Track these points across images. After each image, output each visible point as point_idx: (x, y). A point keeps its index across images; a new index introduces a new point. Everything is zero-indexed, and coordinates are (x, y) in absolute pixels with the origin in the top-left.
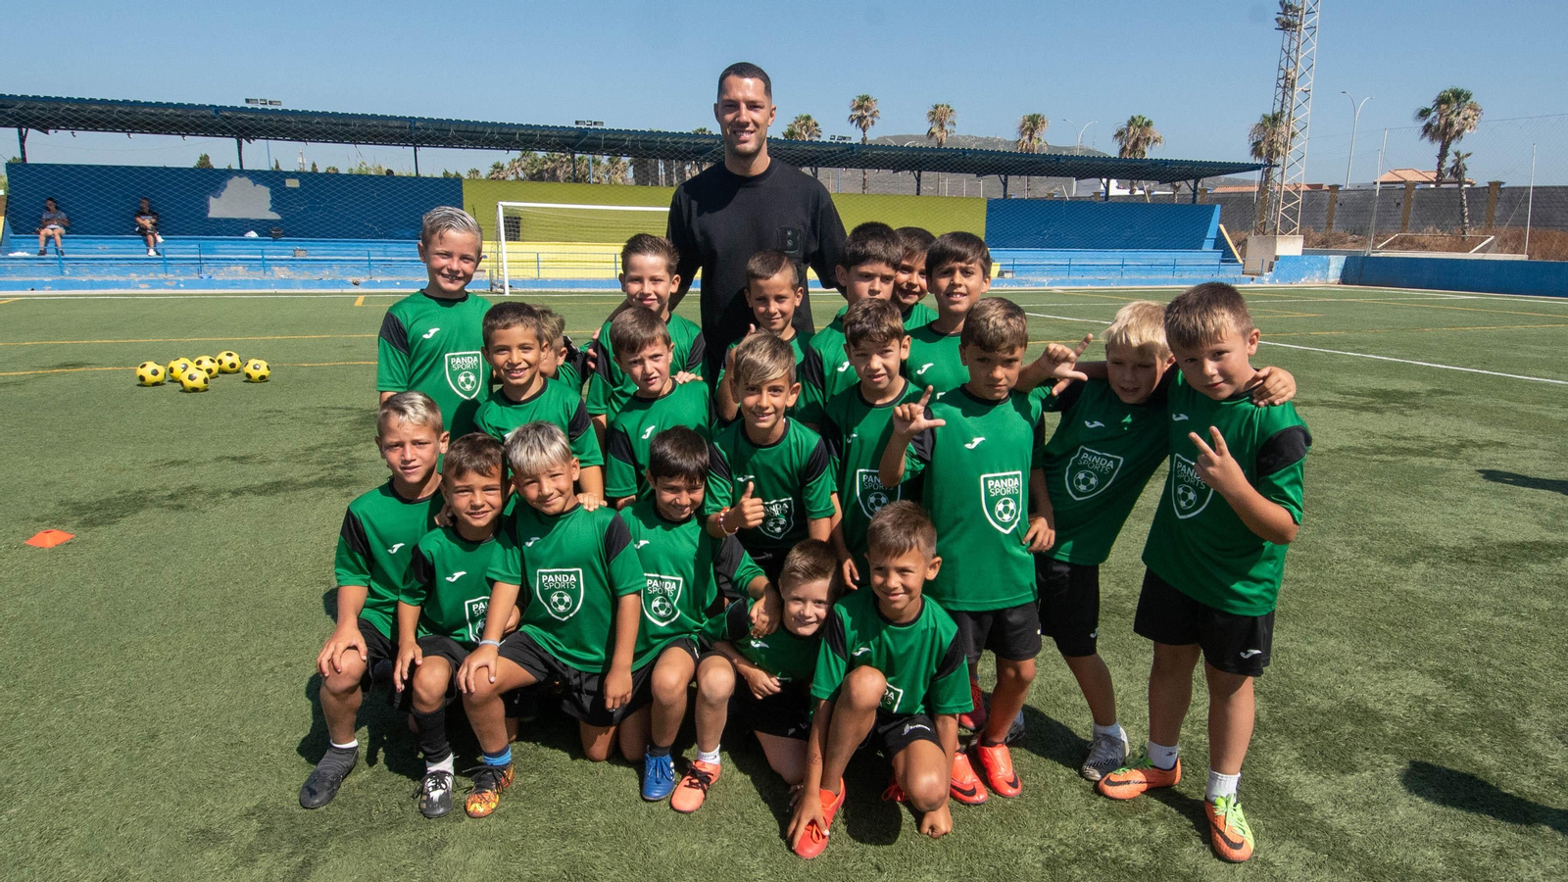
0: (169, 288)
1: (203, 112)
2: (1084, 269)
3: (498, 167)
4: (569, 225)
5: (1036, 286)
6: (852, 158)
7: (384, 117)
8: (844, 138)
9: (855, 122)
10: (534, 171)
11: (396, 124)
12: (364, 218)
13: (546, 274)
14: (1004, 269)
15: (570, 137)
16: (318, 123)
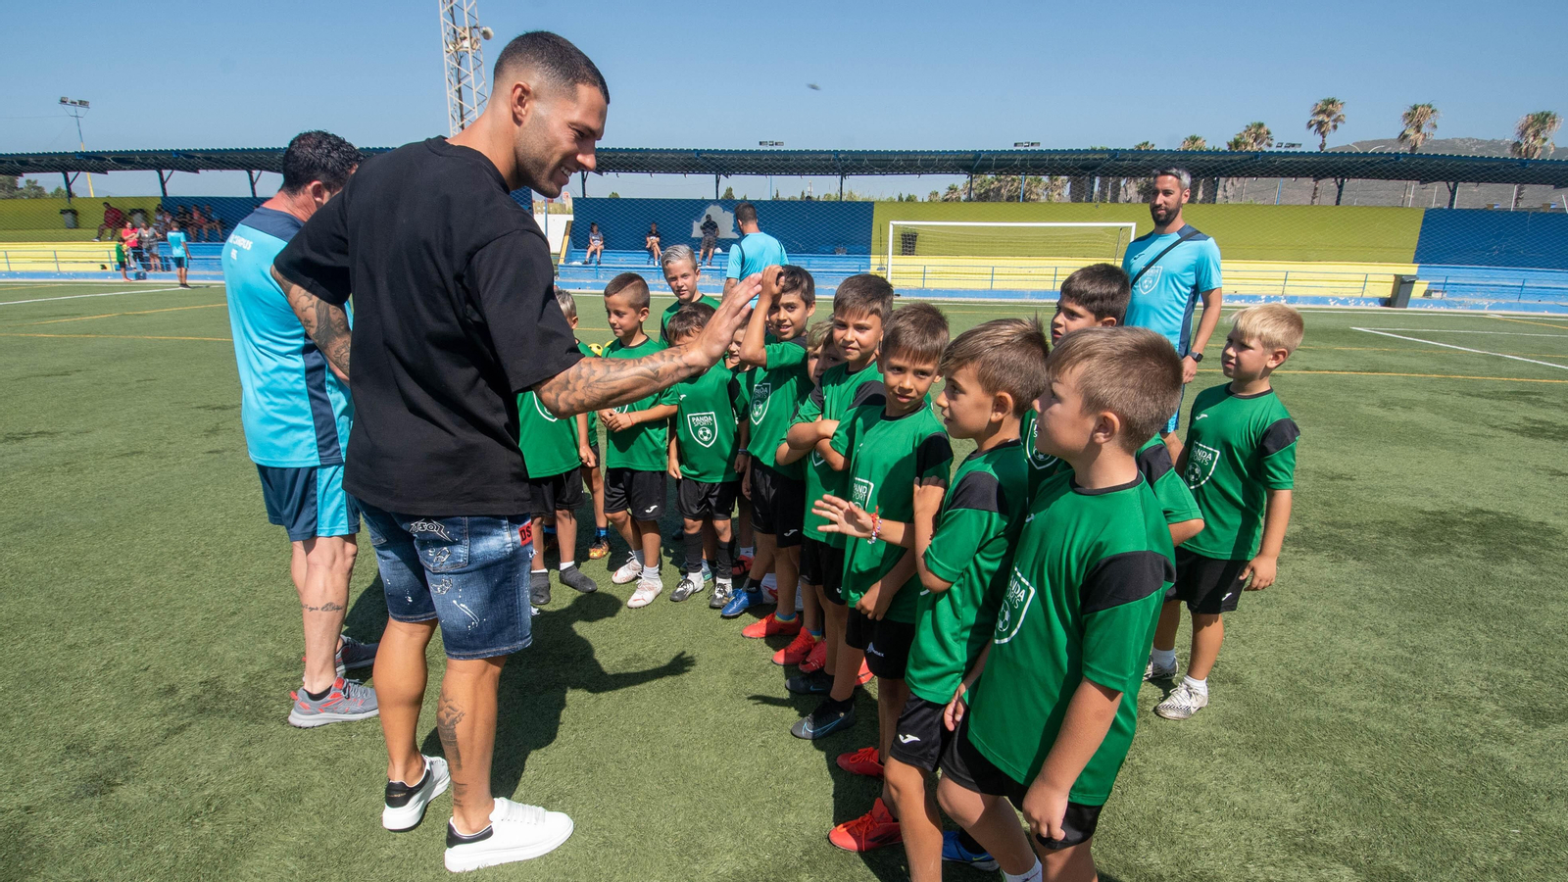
0: (659, 290)
1: (690, 155)
2: (1543, 292)
3: (953, 189)
4: (946, 241)
5: (1471, 309)
6: (1254, 166)
7: (814, 152)
8: (1293, 145)
9: (1314, 127)
10: (982, 191)
11: (823, 156)
12: (793, 237)
13: (929, 285)
14: (1433, 288)
15: (969, 160)
16: (766, 160)
